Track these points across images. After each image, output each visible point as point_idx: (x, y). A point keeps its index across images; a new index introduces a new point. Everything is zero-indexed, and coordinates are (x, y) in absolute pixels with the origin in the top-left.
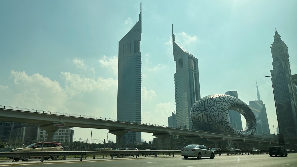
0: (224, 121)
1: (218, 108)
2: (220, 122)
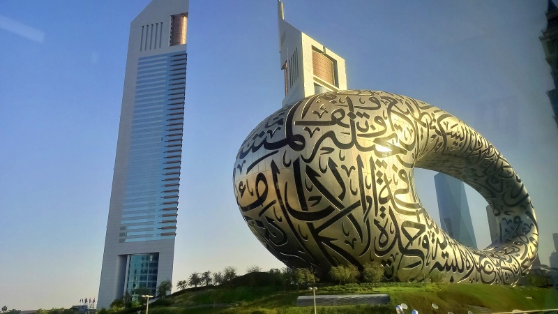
0: (390, 196)
1: (359, 135)
2: (368, 204)
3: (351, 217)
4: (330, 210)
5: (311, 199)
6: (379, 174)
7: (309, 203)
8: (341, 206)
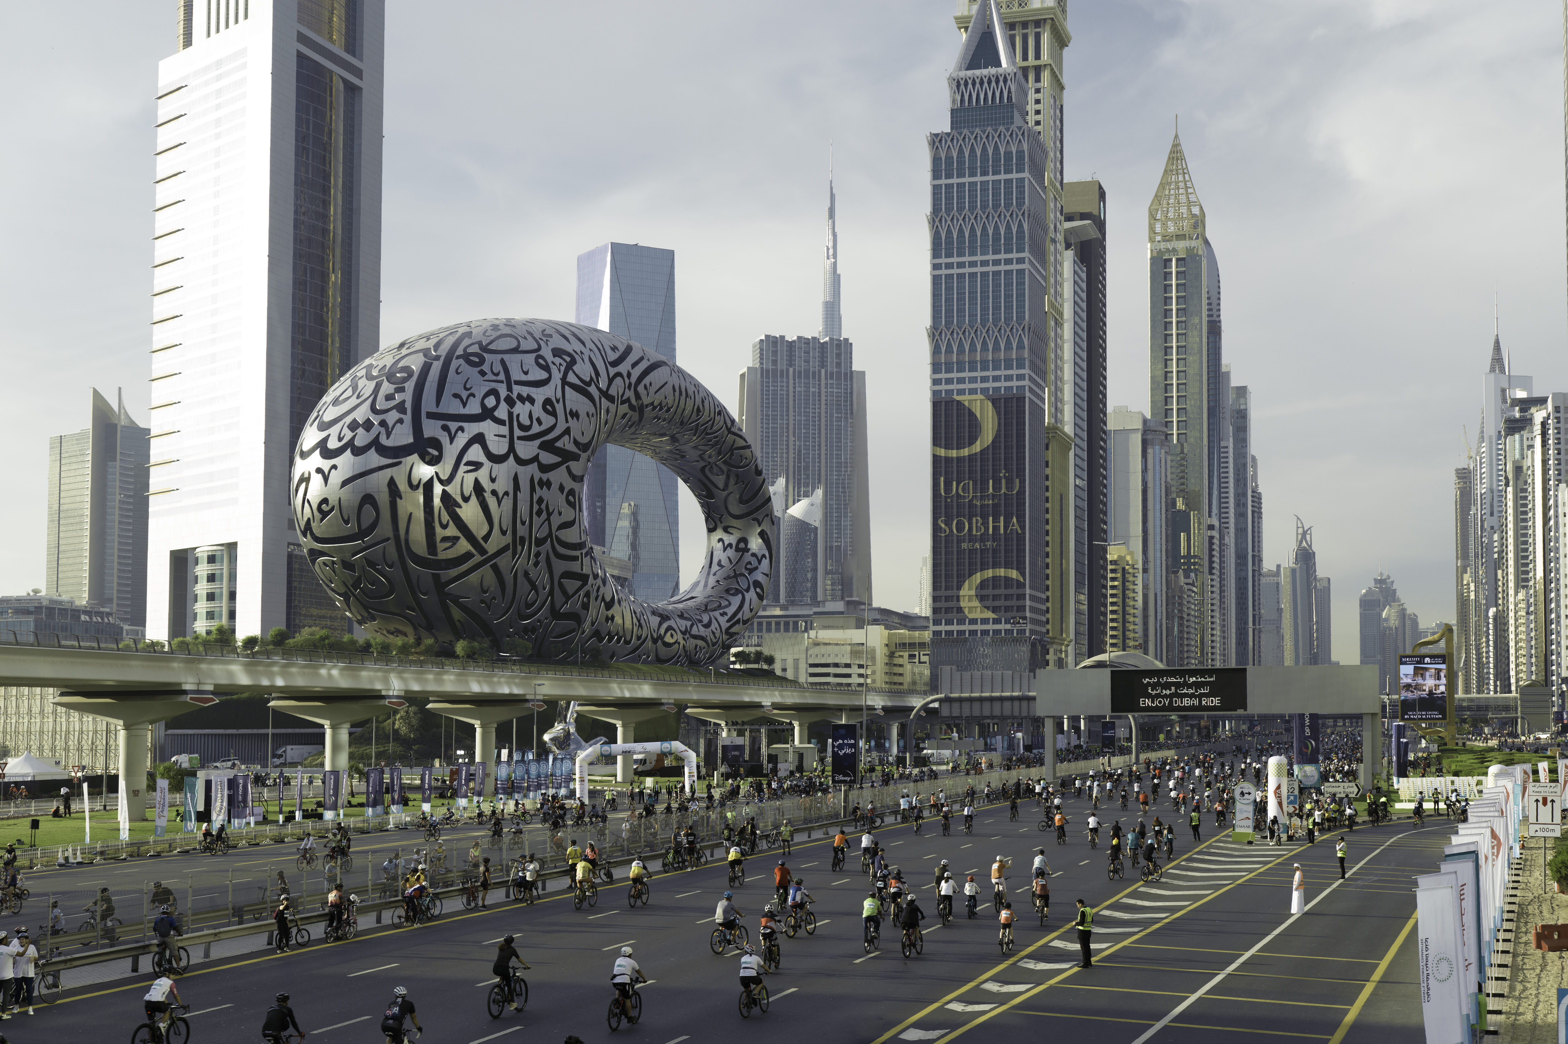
0: (550, 534)
1: (519, 438)
2: (519, 548)
3: (495, 568)
4: (468, 556)
5: (445, 539)
6: (540, 501)
7: (441, 546)
8: (483, 552)
